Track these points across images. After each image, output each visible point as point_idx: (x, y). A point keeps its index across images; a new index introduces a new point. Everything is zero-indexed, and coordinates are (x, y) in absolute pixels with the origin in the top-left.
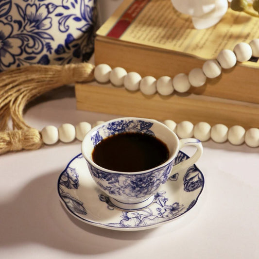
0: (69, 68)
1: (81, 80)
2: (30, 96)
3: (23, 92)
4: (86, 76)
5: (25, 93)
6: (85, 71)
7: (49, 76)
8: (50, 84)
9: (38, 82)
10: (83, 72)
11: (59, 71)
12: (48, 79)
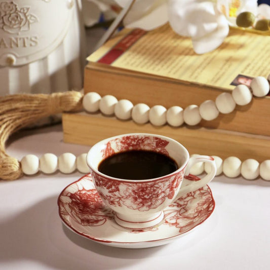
0: (56, 97)
1: (68, 109)
2: (14, 127)
3: (6, 122)
4: (74, 104)
5: (8, 123)
6: (73, 99)
7: (34, 105)
8: (35, 114)
9: (22, 111)
10: (71, 100)
11: (46, 100)
12: (33, 108)
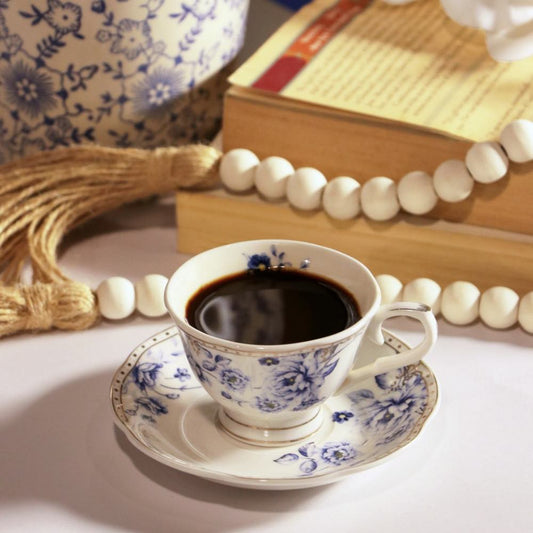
0: (164, 157)
1: (188, 183)
2: (75, 216)
3: (58, 206)
4: (201, 173)
5: (62, 208)
6: (200, 161)
7: (117, 172)
8: (119, 190)
9: (92, 184)
10: (194, 164)
11: (142, 162)
12: (115, 179)
